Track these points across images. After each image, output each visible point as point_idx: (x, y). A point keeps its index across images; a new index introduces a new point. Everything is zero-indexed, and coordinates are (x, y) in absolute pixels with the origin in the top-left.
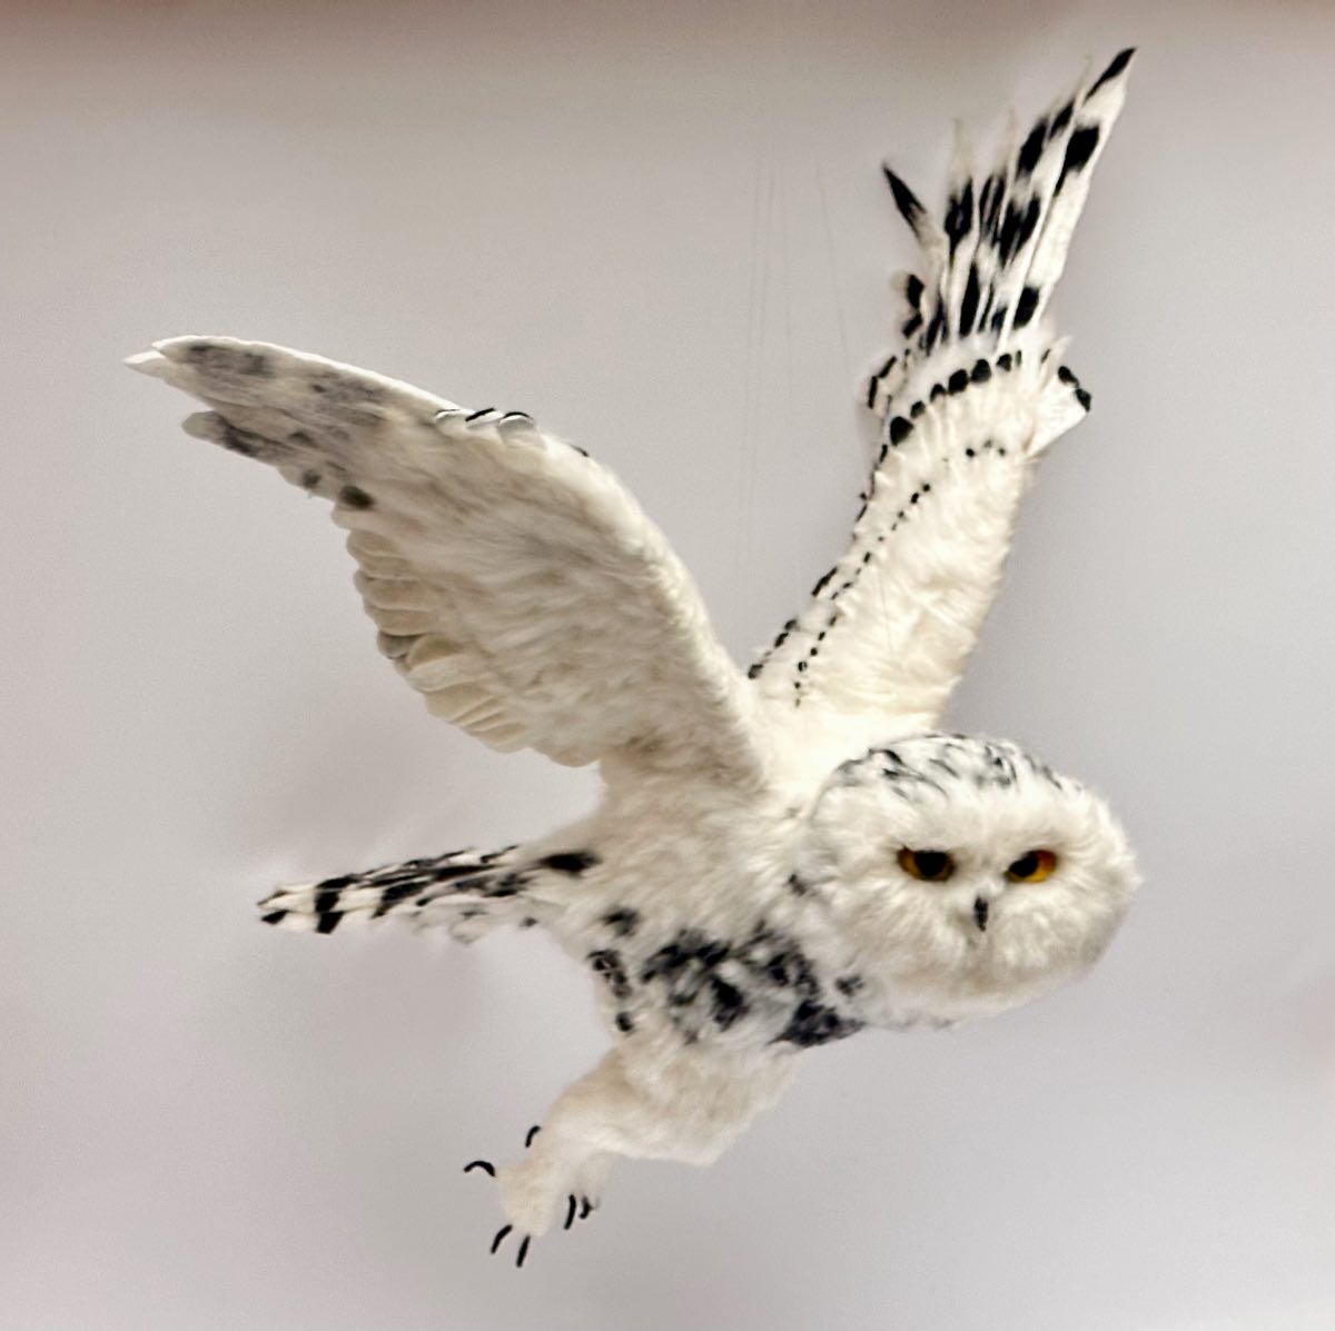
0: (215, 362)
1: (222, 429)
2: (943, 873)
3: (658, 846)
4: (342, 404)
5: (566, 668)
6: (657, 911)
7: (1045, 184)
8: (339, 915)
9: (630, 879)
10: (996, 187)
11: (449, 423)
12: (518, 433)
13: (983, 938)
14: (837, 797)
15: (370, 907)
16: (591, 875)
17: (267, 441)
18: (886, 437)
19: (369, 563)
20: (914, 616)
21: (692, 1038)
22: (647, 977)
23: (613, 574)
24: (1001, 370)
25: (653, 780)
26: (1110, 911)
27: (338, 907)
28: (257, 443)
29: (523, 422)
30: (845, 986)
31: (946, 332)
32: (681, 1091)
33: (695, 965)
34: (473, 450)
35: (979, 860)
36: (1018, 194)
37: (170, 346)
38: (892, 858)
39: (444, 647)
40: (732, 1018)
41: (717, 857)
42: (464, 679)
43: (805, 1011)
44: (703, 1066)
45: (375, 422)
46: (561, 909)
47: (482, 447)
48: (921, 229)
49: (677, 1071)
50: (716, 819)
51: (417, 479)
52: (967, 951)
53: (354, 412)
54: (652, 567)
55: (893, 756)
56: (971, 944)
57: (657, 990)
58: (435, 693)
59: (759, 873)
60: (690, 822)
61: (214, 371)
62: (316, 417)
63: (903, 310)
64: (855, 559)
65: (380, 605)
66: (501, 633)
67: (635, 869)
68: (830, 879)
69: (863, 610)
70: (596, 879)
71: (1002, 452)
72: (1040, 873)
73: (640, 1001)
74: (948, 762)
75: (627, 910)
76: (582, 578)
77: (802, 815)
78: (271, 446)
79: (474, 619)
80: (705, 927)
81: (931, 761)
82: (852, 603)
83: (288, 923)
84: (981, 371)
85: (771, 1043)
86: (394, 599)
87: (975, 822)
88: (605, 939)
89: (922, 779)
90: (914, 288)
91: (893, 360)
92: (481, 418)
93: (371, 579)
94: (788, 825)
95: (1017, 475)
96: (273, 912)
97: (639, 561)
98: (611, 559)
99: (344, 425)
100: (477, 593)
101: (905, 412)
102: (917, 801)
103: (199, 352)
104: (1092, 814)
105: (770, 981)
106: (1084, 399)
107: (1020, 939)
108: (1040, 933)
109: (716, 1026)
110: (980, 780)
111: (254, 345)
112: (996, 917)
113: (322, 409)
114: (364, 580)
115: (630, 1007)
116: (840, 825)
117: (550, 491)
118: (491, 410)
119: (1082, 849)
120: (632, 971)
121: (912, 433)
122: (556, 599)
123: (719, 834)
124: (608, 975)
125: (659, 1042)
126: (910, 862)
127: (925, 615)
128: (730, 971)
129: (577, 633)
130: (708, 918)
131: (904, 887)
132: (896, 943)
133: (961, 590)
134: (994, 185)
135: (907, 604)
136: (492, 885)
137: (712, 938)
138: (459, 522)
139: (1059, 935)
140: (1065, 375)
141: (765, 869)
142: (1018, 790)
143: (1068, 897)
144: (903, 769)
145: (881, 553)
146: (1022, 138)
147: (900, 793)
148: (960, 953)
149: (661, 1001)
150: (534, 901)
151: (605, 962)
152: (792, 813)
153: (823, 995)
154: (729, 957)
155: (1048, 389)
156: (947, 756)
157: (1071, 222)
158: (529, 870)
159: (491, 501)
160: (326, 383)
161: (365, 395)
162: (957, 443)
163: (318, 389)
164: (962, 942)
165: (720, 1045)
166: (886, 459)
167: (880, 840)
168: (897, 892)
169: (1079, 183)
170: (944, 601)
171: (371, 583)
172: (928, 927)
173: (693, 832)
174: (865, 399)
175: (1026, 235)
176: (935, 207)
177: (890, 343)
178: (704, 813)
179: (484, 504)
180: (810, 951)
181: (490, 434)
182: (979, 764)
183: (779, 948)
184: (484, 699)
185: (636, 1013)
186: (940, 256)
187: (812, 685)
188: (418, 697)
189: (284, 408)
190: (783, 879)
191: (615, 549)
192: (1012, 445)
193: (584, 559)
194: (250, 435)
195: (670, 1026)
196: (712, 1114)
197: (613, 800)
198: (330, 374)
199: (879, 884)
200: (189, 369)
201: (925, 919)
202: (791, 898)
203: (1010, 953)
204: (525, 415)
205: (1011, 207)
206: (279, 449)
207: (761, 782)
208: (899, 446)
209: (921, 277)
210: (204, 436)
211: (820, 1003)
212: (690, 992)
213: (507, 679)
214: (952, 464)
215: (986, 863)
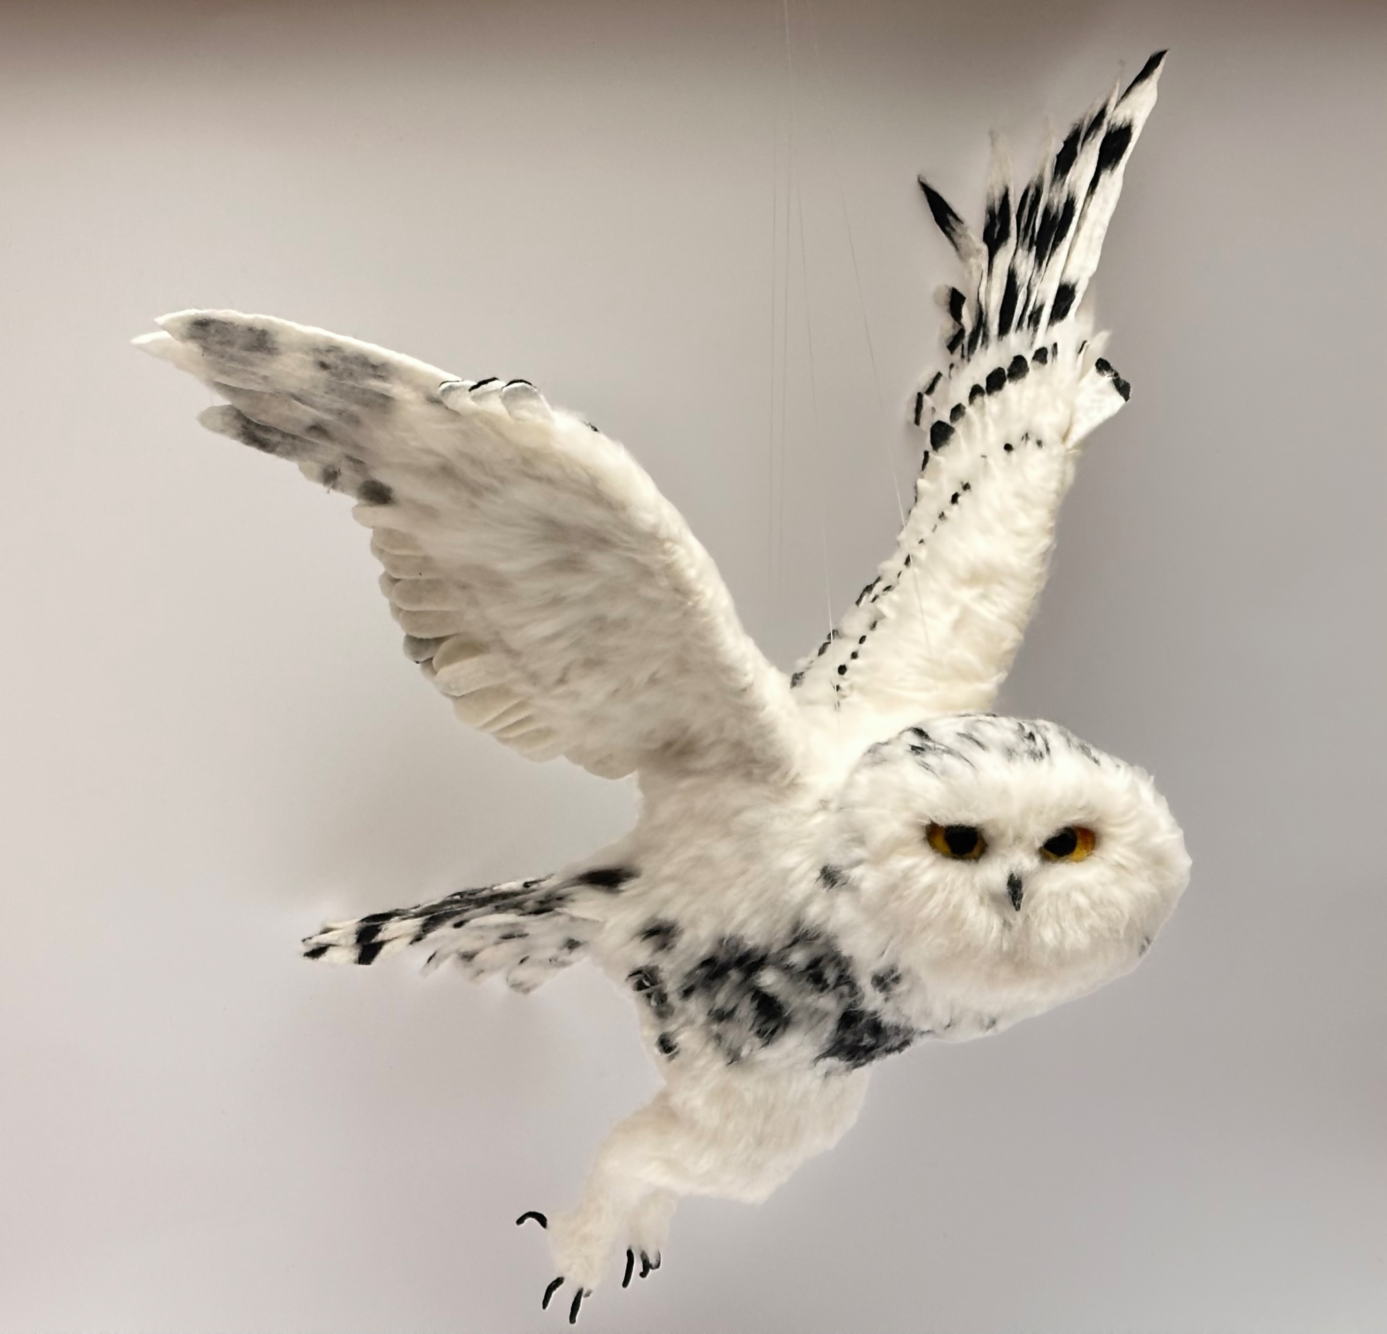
0: (217, 338)
1: (238, 424)
2: (976, 852)
3: (692, 852)
4: (350, 383)
5: (592, 664)
6: (694, 922)
7: (1079, 183)
8: (380, 945)
9: (667, 889)
10: (1032, 196)
11: (453, 394)
12: (523, 402)
13: (1017, 919)
14: (863, 778)
15: (408, 935)
16: (629, 888)
17: (284, 435)
18: (928, 445)
19: (393, 563)
20: (955, 613)
21: (734, 1057)
22: (687, 993)
23: (630, 554)
24: (1037, 363)
25: (685, 784)
26: (1154, 890)
27: (380, 937)
28: (275, 438)
29: (527, 389)
30: (883, 982)
31: (986, 336)
32: (727, 1117)
33: (735, 975)
34: (480, 425)
35: (1010, 834)
36: (1053, 198)
37: (173, 320)
38: (921, 834)
39: (471, 648)
40: (773, 1032)
41: (751, 857)
42: (492, 682)
43: (849, 1019)
44: (749, 1086)
45: (384, 403)
46: (597, 925)
47: (490, 421)
48: (960, 241)
49: (722, 1094)
50: (749, 817)
51: (428, 460)
52: (1002, 931)
53: (364, 391)
54: (668, 545)
55: (920, 732)
56: (1006, 924)
57: (696, 1008)
58: (462, 696)
59: (792, 869)
60: (723, 823)
61: (218, 348)
62: (326, 400)
63: (945, 325)
64: (897, 563)
65: (405, 608)
66: (520, 627)
67: (671, 879)
68: (859, 862)
69: (902, 610)
70: (634, 892)
71: (1039, 443)
72: (1078, 852)
73: (682, 1019)
74: (976, 735)
75: (666, 922)
76: (602, 561)
77: (833, 806)
78: (289, 440)
79: (496, 612)
80: (742, 932)
81: (959, 734)
82: (892, 604)
83: (330, 955)
84: (1018, 367)
85: (818, 1058)
86: (419, 600)
87: (1004, 794)
88: (642, 955)
89: (949, 751)
90: (956, 301)
91: (939, 375)
92: (483, 386)
93: (398, 580)
94: (820, 818)
95: (1056, 466)
96: (315, 947)
97: (652, 539)
98: (625, 537)
99: (355, 409)
100: (498, 584)
101: (945, 417)
102: (945, 773)
103: (201, 328)
104: (1134, 789)
105: (810, 986)
106: (1123, 388)
107: (1058, 920)
108: (1079, 913)
109: (757, 1041)
110: (1010, 753)
111: (256, 318)
112: (1031, 897)
113: (330, 390)
114: (391, 581)
115: (671, 1027)
116: (866, 804)
117: (561, 466)
118: (494, 379)
119: (1122, 825)
120: (672, 987)
121: (952, 437)
122: (576, 586)
123: (752, 832)
124: (649, 996)
125: (701, 1063)
126: (940, 841)
127: (966, 612)
128: (768, 979)
129: (600, 624)
130: (743, 924)
131: (933, 865)
132: (927, 925)
133: (1002, 584)
134: (1031, 193)
135: (948, 601)
136: (530, 905)
137: (750, 944)
138: (473, 506)
139: (1101, 916)
140: (1102, 365)
141: (800, 863)
142: (1051, 764)
143: (1109, 874)
144: (930, 744)
145: (922, 554)
146: (1057, 146)
147: (926, 767)
148: (995, 934)
149: (702, 1018)
150: (573, 919)
151: (645, 980)
152: (824, 805)
153: (863, 997)
154: (769, 964)
155: (1086, 380)
156: (976, 730)
157: (1106, 218)
158: (565, 887)
159: (502, 480)
160: (329, 359)
161: (370, 371)
162: (995, 440)
163: (324, 366)
164: (996, 923)
165: (763, 1063)
166: (928, 465)
167: (907, 816)
168: (924, 872)
169: (1113, 182)
170: (984, 597)
171: (398, 584)
172: (959, 907)
173: (728, 834)
174: (912, 416)
175: (1061, 236)
176: (973, 220)
177: (934, 359)
178: (737, 812)
179: (496, 484)
180: (846, 947)
181: (495, 406)
182: (1011, 738)
183: (817, 949)
184: (515, 702)
185: (675, 1033)
186: (979, 267)
187: (851, 687)
188: (449, 703)
189: (294, 391)
190: (817, 874)
191: (629, 528)
192: (1048, 435)
193: (601, 541)
194: (267, 429)
195: (712, 1045)
196: (760, 1142)
197: (650, 808)
198: (333, 349)
199: (907, 862)
200: (193, 347)
201: (955, 899)
202: (824, 891)
203: (1048, 935)
204: (526, 382)
205: (1047, 211)
206: (297, 442)
207: (793, 772)
208: (939, 450)
209: (961, 290)
210: (222, 431)
211: (860, 1007)
212: (730, 1006)
213: (534, 678)
214: (990, 460)
215: (1018, 838)
